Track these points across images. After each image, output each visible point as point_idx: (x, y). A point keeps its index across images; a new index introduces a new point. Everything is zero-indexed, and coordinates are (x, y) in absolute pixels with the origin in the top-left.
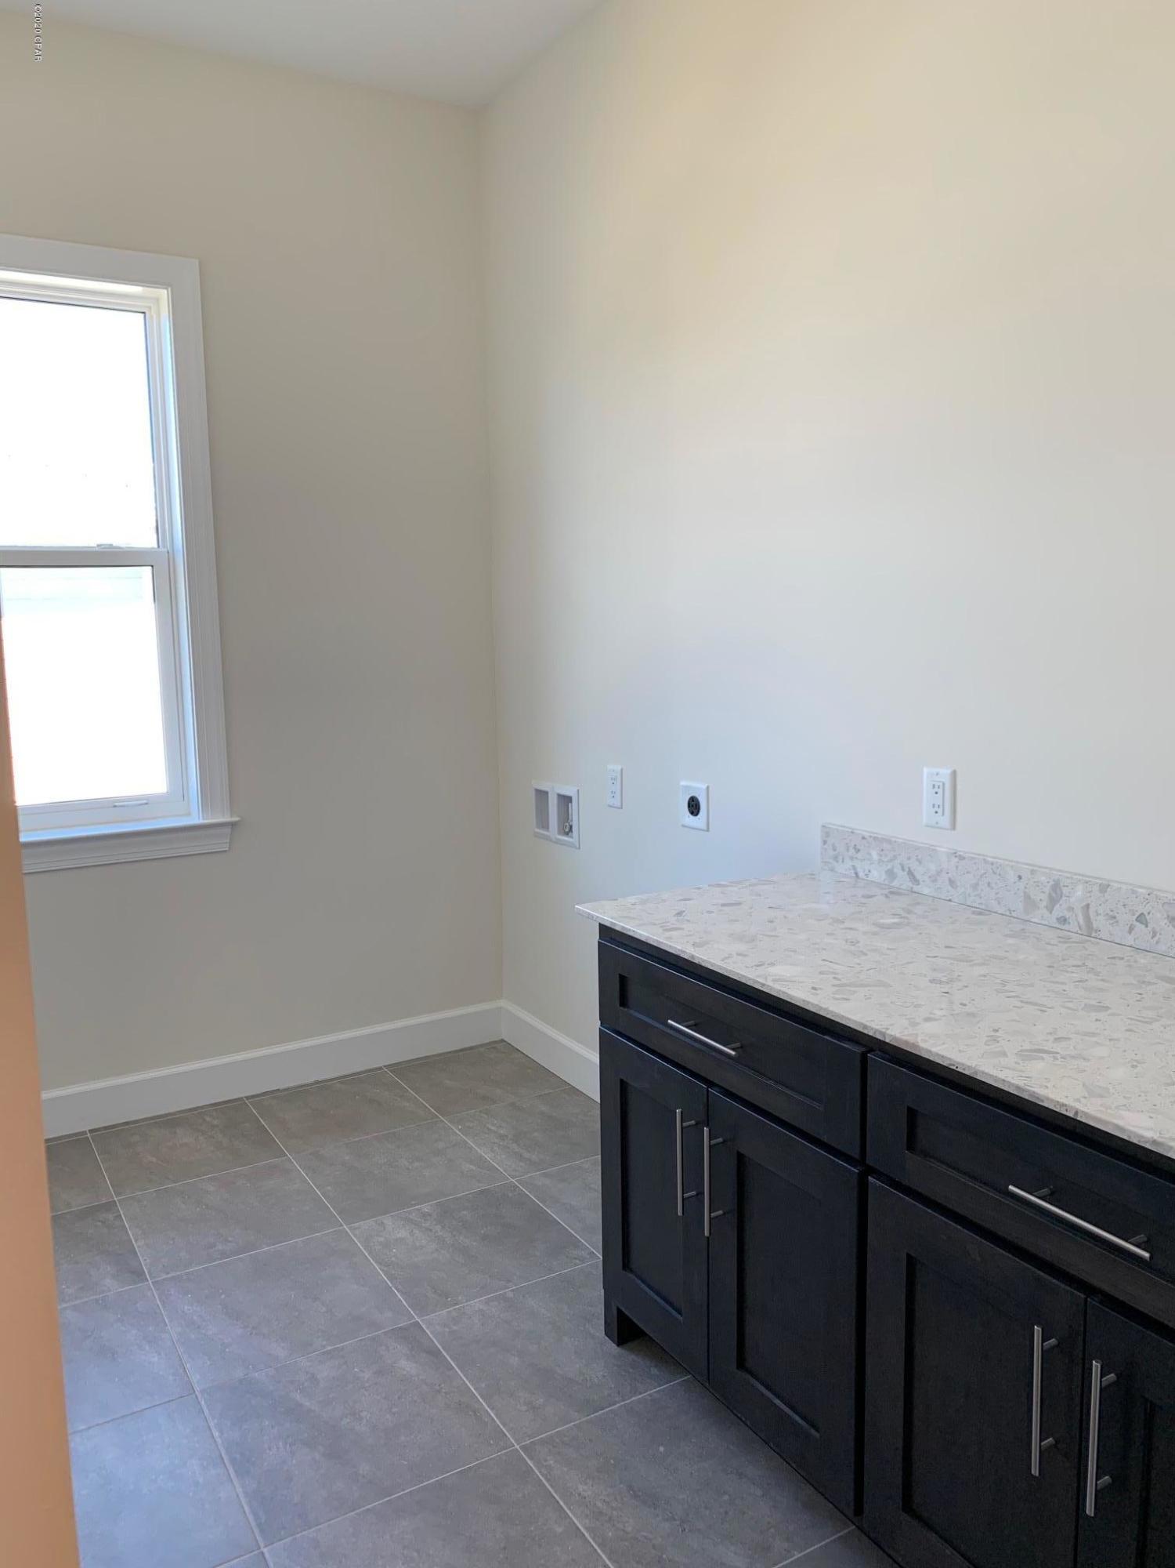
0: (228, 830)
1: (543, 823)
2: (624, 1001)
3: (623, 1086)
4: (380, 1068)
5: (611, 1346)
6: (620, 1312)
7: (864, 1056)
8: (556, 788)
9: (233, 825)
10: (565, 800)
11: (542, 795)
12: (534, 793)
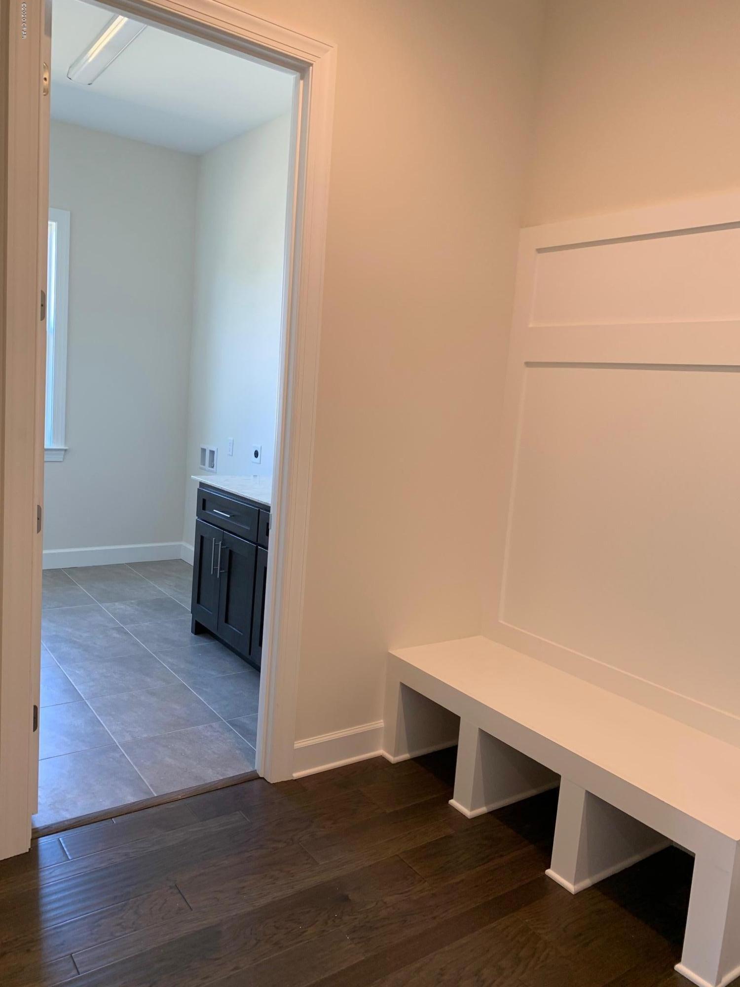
0: (63, 452)
1: (203, 463)
2: (204, 508)
3: (202, 538)
4: (123, 564)
5: (193, 635)
6: (196, 621)
7: (259, 510)
8: (209, 447)
9: (65, 450)
10: (212, 452)
11: (204, 450)
12: (200, 450)
